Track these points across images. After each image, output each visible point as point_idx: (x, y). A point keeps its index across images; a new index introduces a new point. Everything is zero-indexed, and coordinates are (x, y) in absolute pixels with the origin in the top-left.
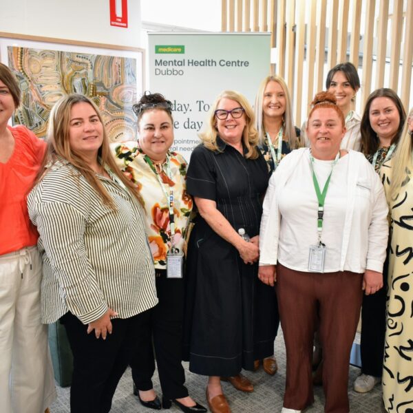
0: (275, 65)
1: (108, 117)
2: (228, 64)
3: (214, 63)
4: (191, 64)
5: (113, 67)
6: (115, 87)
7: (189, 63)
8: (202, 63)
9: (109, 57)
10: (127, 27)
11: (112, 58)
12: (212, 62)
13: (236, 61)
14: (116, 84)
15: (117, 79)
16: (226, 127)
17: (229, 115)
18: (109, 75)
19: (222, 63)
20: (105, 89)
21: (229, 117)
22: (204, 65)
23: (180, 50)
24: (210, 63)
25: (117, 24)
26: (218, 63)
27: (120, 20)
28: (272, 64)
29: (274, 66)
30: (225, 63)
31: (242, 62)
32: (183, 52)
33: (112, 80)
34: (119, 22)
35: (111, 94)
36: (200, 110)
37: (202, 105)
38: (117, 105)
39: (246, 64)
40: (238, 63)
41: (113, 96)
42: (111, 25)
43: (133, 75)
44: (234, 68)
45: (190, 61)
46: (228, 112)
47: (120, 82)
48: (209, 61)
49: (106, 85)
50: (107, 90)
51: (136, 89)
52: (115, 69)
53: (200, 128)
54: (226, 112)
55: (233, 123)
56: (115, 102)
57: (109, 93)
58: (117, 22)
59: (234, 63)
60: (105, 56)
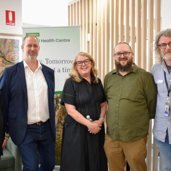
1: (3, 68)
2: (60, 41)
3: (53, 41)
4: (42, 42)
5: (7, 44)
6: (8, 53)
7: (42, 41)
8: (48, 41)
9: (4, 39)
10: (15, 25)
11: (6, 40)
12: (53, 40)
13: (64, 39)
14: (8, 51)
15: (9, 49)
16: (82, 69)
17: (83, 63)
18: (4, 48)
19: (57, 40)
20: (2, 54)
21: (83, 64)
22: (49, 42)
23: (37, 35)
24: (52, 41)
25: (9, 24)
26: (55, 41)
27: (11, 22)
30: (59, 40)
31: (67, 40)
32: (39, 36)
33: (6, 50)
34: (11, 23)
35: (5, 56)
36: (47, 63)
37: (48, 61)
38: (9, 61)
39: (69, 40)
41: (7, 58)
42: (6, 24)
43: (18, 47)
44: (63, 43)
45: (42, 40)
46: (83, 62)
47: (10, 51)
48: (51, 40)
49: (3, 52)
50: (3, 54)
51: (19, 54)
52: (8, 45)
54: (81, 62)
55: (86, 67)
56: (7, 60)
57: (4, 56)
58: (10, 23)
59: (63, 41)
60: (2, 39)
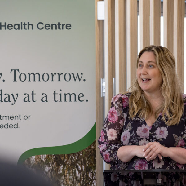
0: (103, 21)
2: (47, 27)
3: (30, 26)
8: (17, 27)
12: (29, 25)
13: (57, 24)
19: (41, 26)
22: (19, 29)
24: (27, 27)
26: (35, 27)
28: (99, 21)
29: (101, 22)
30: (43, 26)
31: (63, 25)
36: (15, 80)
37: (18, 74)
39: (69, 26)
40: (59, 26)
48: (25, 24)
53: (15, 101)
59: (54, 26)
